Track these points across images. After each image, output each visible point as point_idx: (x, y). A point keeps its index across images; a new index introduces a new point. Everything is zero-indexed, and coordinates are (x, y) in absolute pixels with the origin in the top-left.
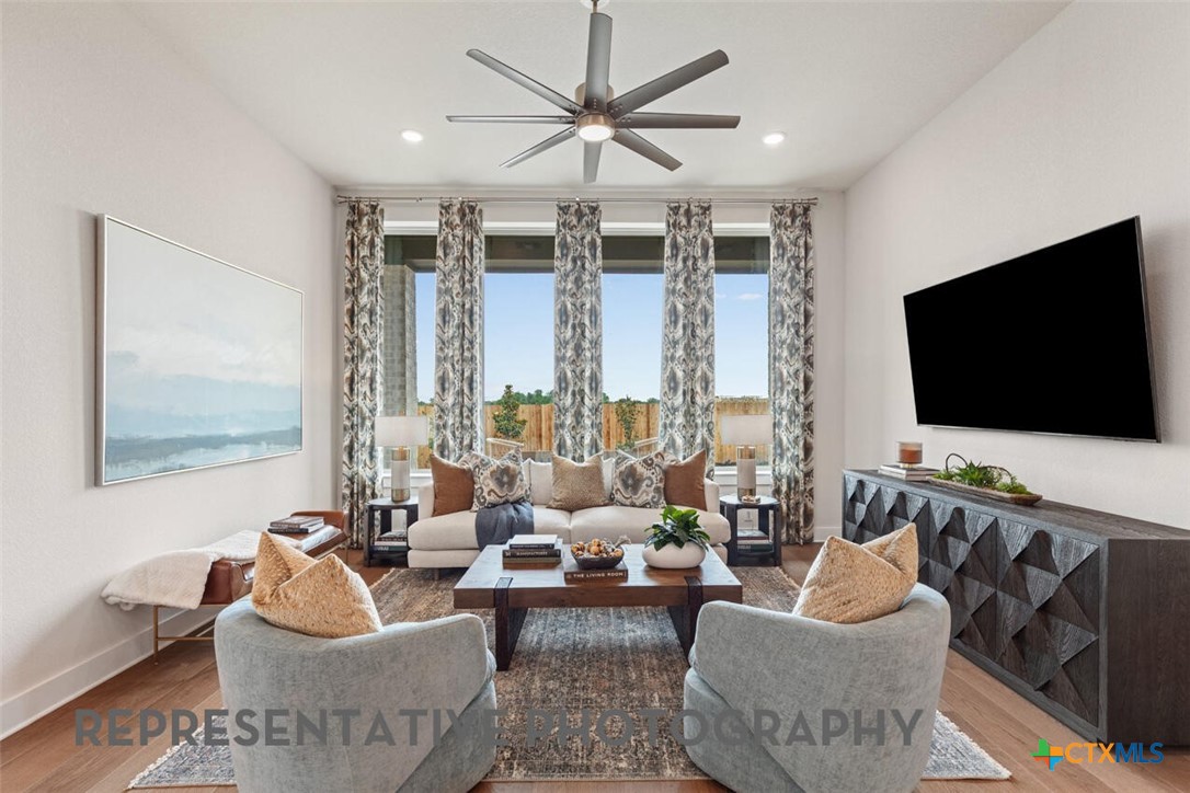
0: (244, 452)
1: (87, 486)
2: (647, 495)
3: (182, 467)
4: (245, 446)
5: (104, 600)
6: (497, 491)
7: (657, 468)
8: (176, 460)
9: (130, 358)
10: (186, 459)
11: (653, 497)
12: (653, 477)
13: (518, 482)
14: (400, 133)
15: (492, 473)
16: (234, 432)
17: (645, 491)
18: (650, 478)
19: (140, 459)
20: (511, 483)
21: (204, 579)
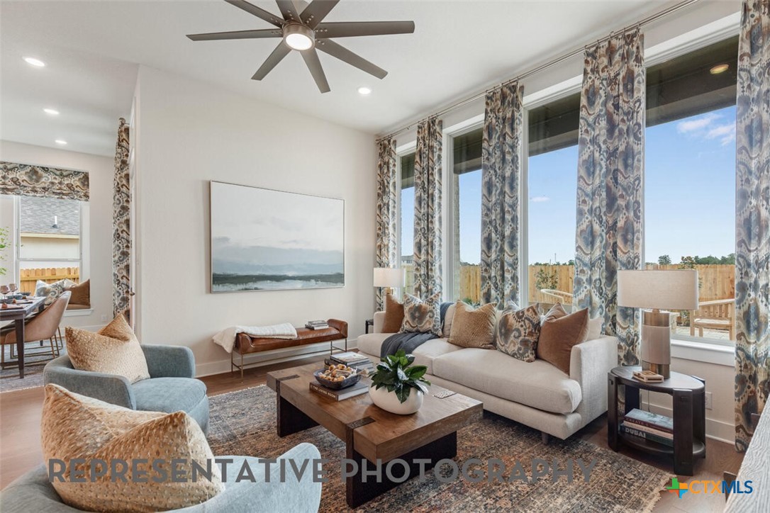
0: (299, 284)
1: (207, 293)
2: (514, 346)
3: (256, 289)
4: (299, 281)
5: (213, 340)
6: (410, 322)
7: (527, 321)
8: (251, 285)
9: (225, 239)
10: (259, 285)
11: (519, 349)
12: (521, 329)
13: (428, 318)
14: (357, 89)
15: (410, 308)
16: (290, 274)
17: (512, 341)
18: (518, 330)
19: (232, 283)
20: (421, 318)
21: (233, 340)
